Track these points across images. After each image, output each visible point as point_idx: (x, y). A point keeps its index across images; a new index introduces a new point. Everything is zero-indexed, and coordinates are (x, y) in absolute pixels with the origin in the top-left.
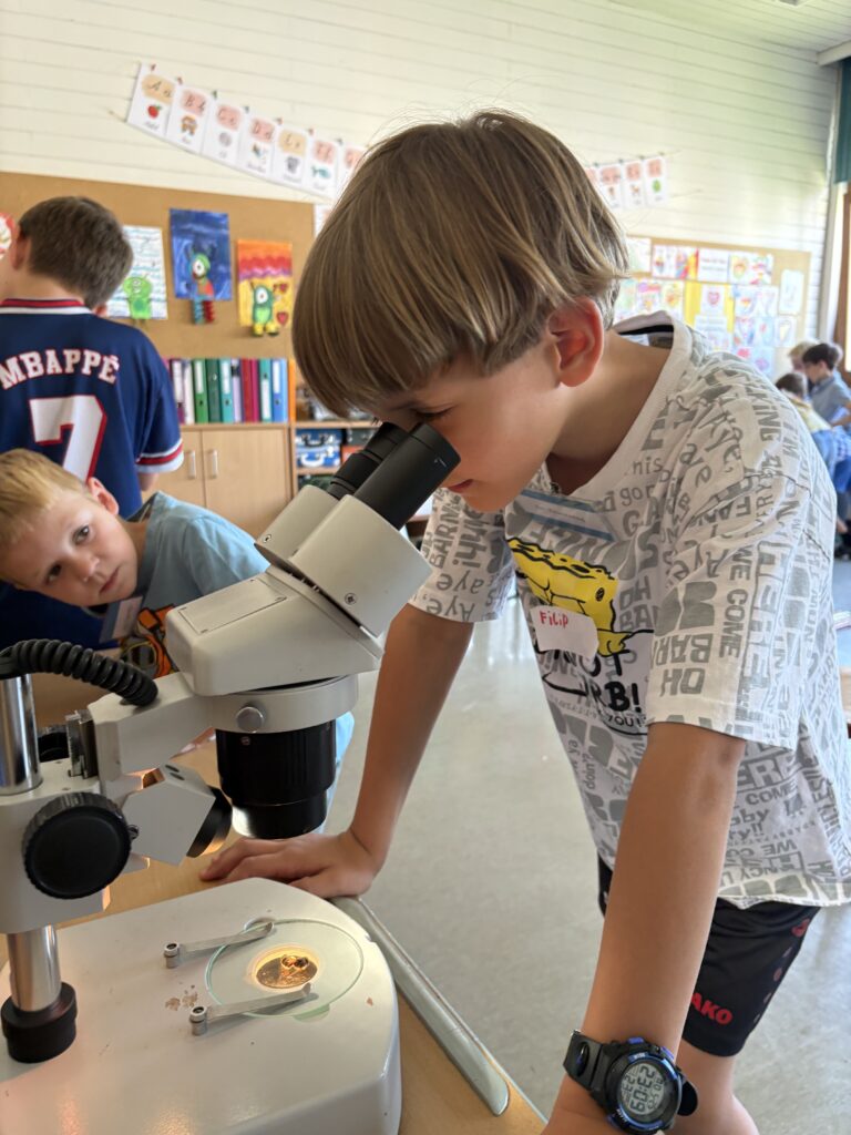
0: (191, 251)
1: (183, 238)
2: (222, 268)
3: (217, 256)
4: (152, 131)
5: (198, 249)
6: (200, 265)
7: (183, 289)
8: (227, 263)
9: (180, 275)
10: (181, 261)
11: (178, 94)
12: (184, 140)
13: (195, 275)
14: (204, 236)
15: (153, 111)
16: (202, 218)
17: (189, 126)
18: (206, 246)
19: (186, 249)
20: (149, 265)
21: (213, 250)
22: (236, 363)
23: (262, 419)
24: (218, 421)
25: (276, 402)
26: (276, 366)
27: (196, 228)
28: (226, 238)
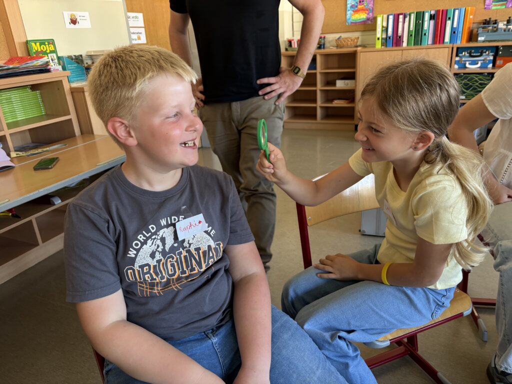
22: (433, 12)
23: (443, 42)
24: (418, 45)
25: (453, 32)
26: (457, 12)
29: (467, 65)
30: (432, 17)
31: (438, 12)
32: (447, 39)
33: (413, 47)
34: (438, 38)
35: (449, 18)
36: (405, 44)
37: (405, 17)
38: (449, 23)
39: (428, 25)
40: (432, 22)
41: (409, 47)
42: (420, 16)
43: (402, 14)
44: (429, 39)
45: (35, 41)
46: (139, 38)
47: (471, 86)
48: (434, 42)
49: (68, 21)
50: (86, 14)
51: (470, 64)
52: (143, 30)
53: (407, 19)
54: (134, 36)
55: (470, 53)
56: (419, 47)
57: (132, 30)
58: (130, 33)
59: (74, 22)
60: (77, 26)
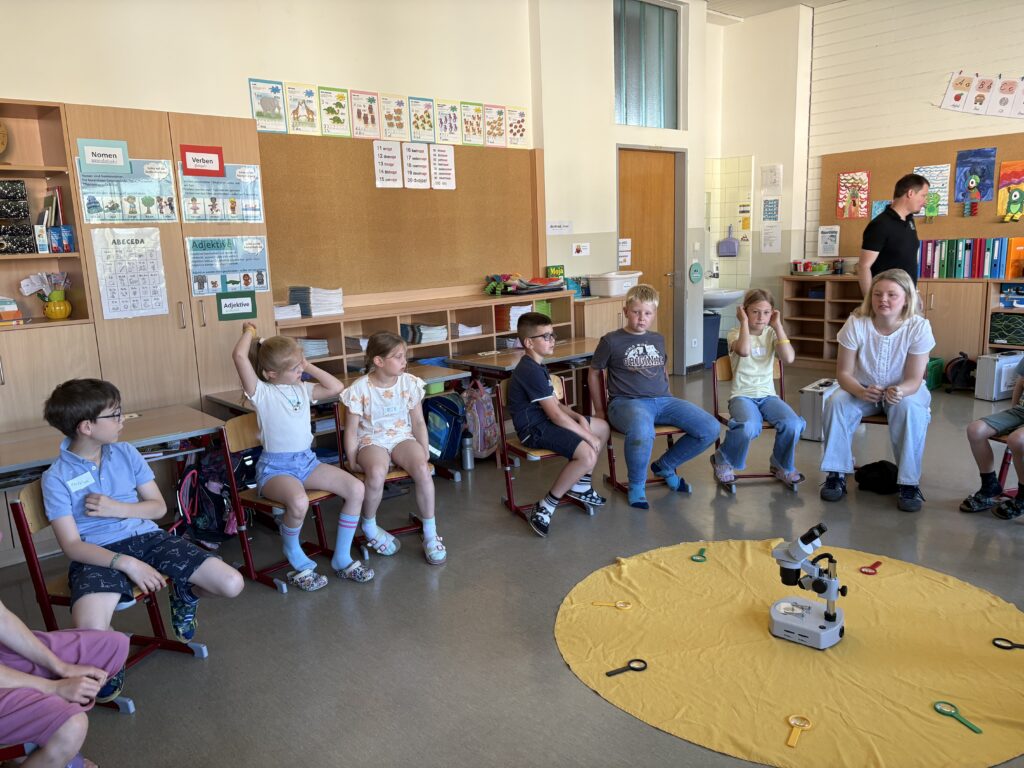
0: (968, 174)
1: (964, 167)
2: (987, 182)
3: (986, 175)
4: (956, 109)
5: (973, 172)
6: (974, 181)
7: (961, 197)
8: (992, 179)
9: (959, 189)
10: (961, 180)
11: (975, 83)
12: (976, 109)
13: (969, 188)
14: (979, 164)
15: (958, 98)
16: (979, 153)
17: (980, 100)
18: (978, 170)
19: (965, 173)
20: (940, 186)
21: (983, 170)
22: (968, 242)
23: (983, 276)
24: (951, 277)
25: (994, 265)
26: (997, 243)
27: (974, 160)
28: (993, 163)
29: (1015, 304)
30: (967, 247)
31: (975, 241)
32: (987, 272)
33: (945, 279)
34: (976, 270)
35: (989, 249)
36: (936, 275)
37: (935, 245)
38: (988, 255)
39: (964, 256)
40: (968, 253)
41: (941, 280)
42: (952, 245)
43: (931, 241)
44: (965, 270)
45: (553, 267)
46: (625, 261)
47: (1013, 329)
48: (972, 276)
49: (575, 250)
50: (588, 245)
51: (1018, 303)
52: (629, 254)
53: (938, 248)
54: (621, 259)
55: (1017, 290)
56: (953, 280)
57: (621, 254)
58: (618, 257)
59: (578, 251)
60: (580, 254)
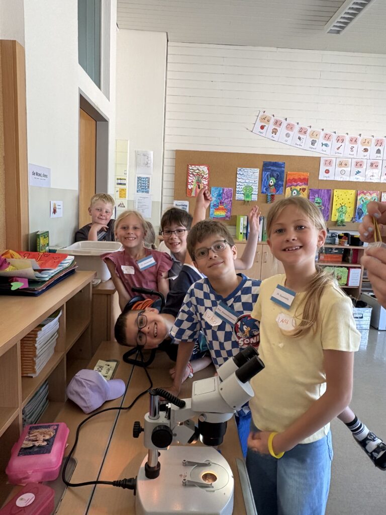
0: (269, 176)
1: (267, 172)
2: (280, 182)
3: (279, 178)
4: (261, 134)
5: (272, 176)
6: (272, 181)
7: (265, 191)
8: (283, 181)
9: (264, 185)
10: (265, 180)
11: (272, 121)
12: (272, 137)
13: (269, 185)
14: (275, 171)
15: (262, 127)
16: (275, 164)
17: (275, 131)
18: (275, 175)
19: (267, 176)
20: (253, 182)
21: (278, 175)
27: (272, 168)
28: (283, 172)
45: (42, 235)
50: (61, 203)
